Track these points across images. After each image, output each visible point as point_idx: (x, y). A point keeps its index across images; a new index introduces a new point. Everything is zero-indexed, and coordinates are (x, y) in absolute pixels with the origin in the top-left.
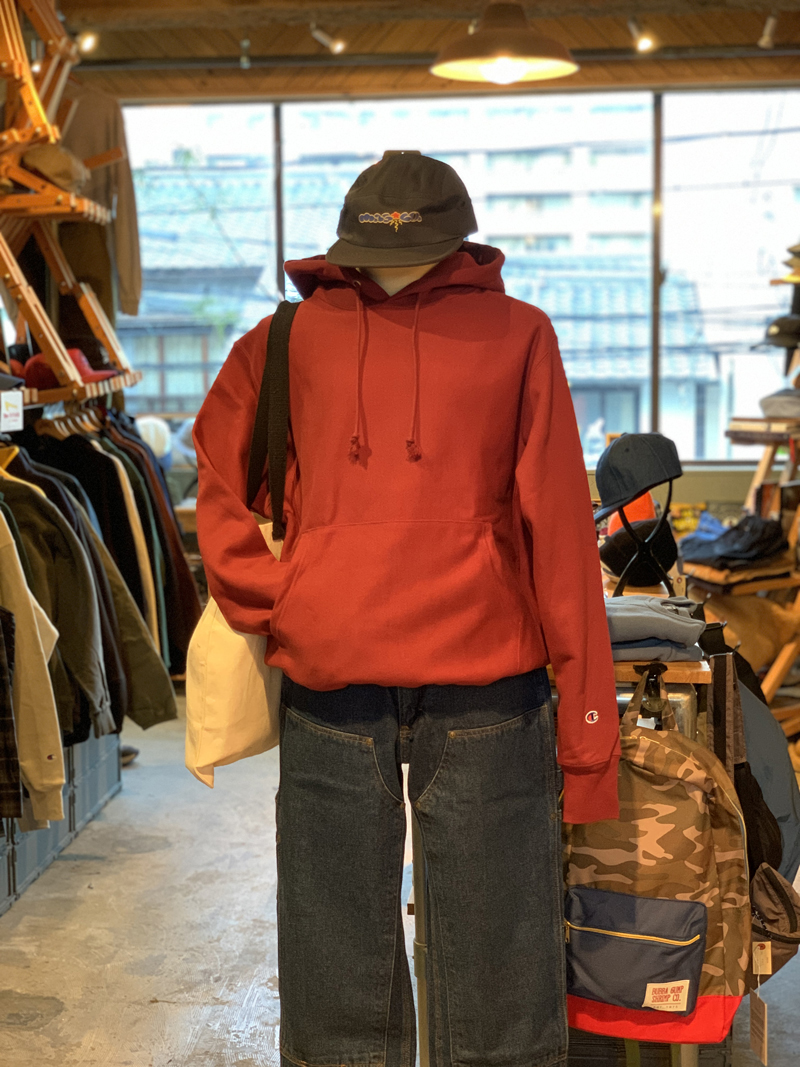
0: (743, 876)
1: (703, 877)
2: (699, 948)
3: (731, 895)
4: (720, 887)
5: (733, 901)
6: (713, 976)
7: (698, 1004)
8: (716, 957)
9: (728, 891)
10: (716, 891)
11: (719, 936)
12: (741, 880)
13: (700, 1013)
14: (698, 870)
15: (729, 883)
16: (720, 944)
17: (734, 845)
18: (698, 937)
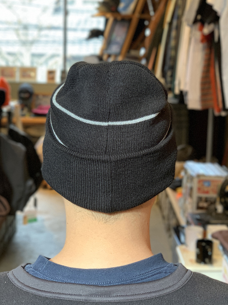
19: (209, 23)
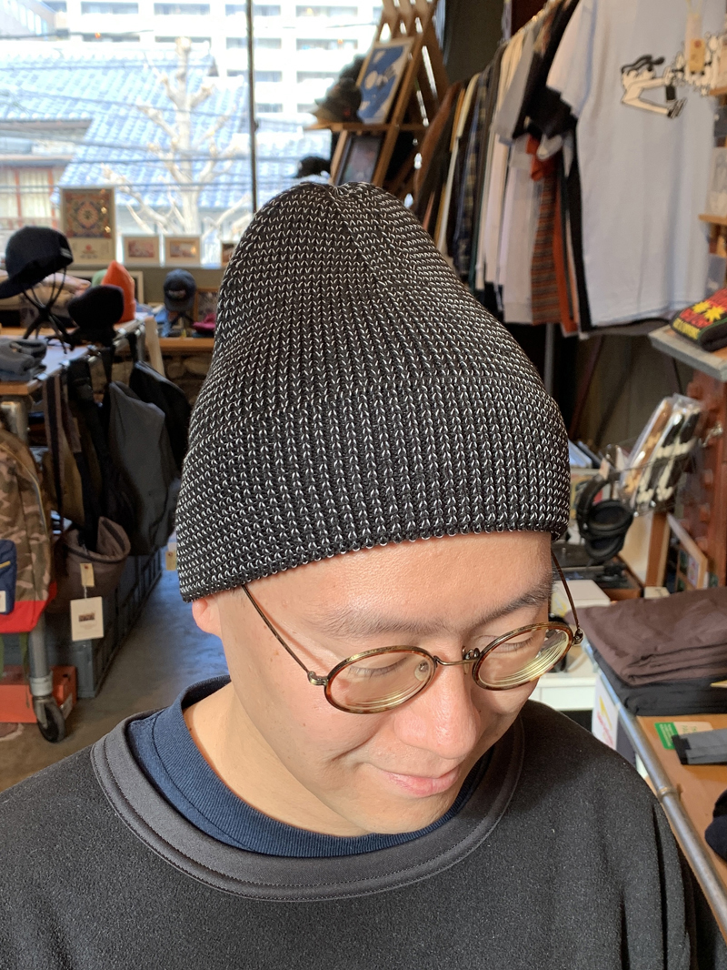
0: (41, 522)
1: (12, 524)
2: (11, 571)
3: (36, 535)
4: (26, 530)
5: (37, 539)
6: (25, 590)
7: (16, 607)
8: (27, 575)
9: (32, 533)
10: (23, 533)
11: (29, 561)
12: (40, 526)
13: (18, 612)
14: (6, 519)
15: (33, 527)
16: (29, 568)
17: (33, 503)
18: (8, 563)
19: (551, 136)
